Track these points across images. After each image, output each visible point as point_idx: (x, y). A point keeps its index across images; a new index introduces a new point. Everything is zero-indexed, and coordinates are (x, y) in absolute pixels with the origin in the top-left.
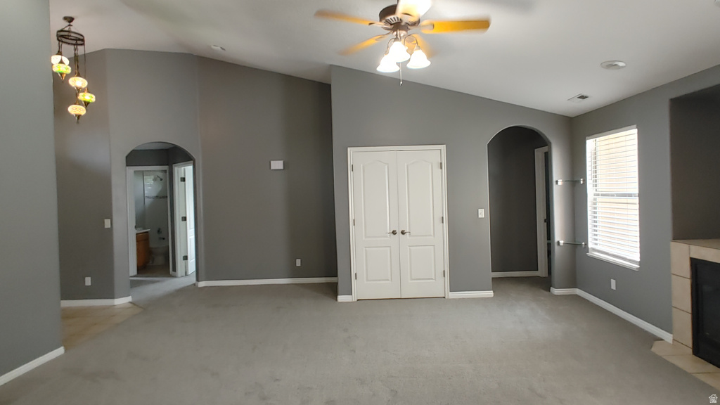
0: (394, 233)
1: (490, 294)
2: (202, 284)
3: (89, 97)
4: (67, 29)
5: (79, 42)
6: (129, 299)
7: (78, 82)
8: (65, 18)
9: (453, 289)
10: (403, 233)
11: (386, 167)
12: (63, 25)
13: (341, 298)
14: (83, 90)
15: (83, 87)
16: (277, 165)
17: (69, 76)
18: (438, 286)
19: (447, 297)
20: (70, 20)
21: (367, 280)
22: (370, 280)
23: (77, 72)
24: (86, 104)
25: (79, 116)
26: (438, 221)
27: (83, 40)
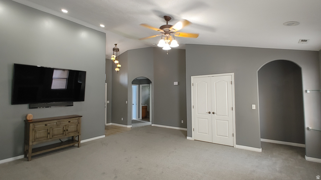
0: (210, 113)
1: (260, 150)
2: (153, 125)
3: (119, 66)
4: (115, 47)
5: (117, 51)
6: (131, 126)
7: (116, 62)
8: (115, 45)
9: (238, 143)
10: (213, 113)
11: (206, 84)
12: (114, 46)
13: (188, 138)
14: (118, 64)
15: (118, 63)
16: (176, 83)
17: (115, 60)
18: (231, 140)
19: (234, 147)
20: (116, 45)
21: (198, 132)
22: (200, 132)
23: (116, 59)
24: (119, 68)
25: (117, 71)
26: (230, 109)
27: (119, 50)
